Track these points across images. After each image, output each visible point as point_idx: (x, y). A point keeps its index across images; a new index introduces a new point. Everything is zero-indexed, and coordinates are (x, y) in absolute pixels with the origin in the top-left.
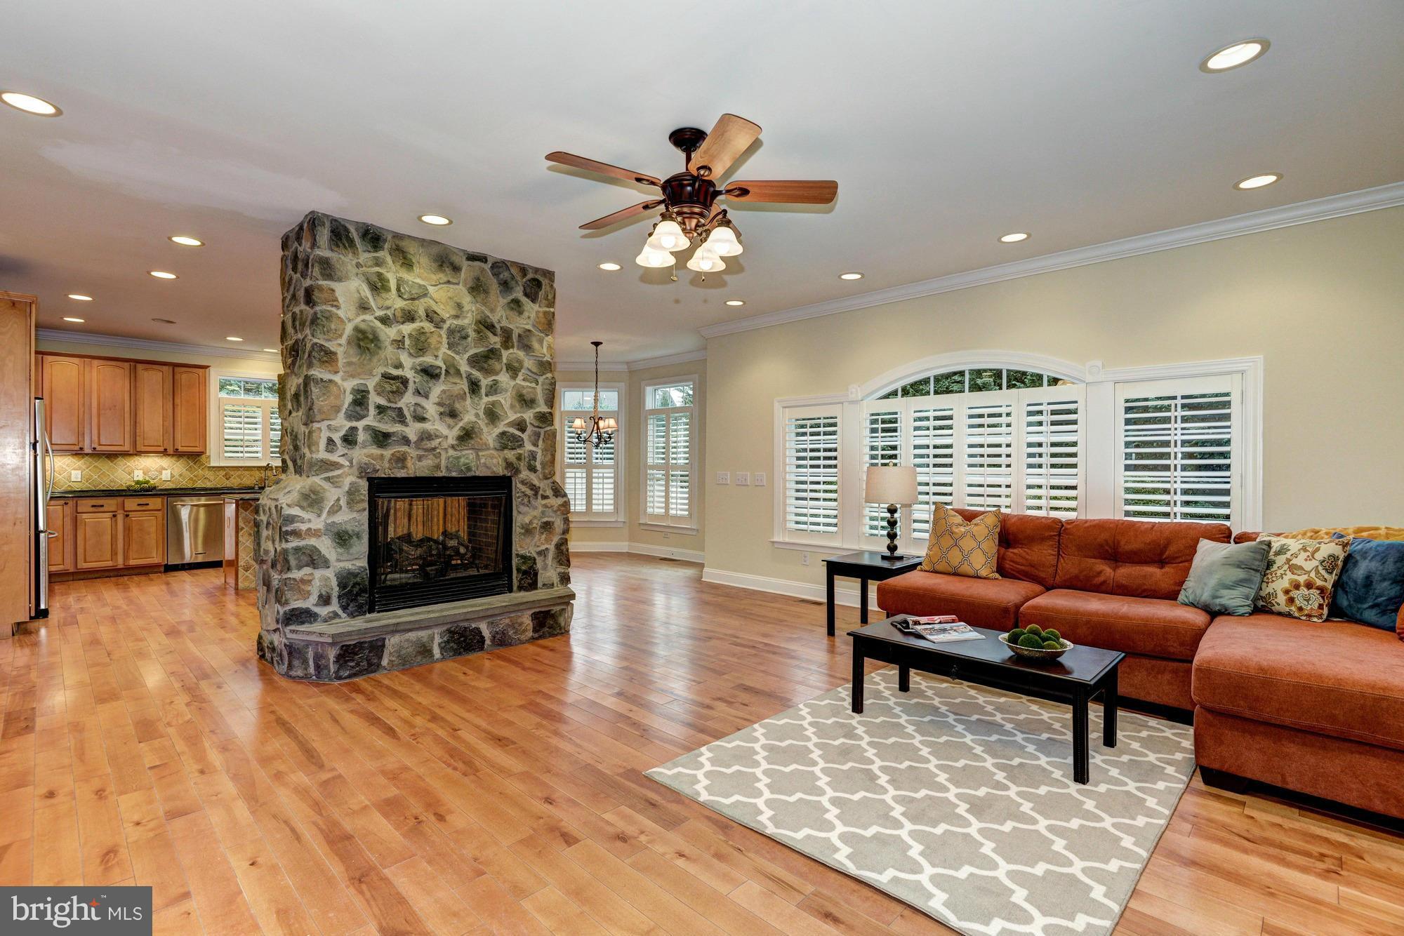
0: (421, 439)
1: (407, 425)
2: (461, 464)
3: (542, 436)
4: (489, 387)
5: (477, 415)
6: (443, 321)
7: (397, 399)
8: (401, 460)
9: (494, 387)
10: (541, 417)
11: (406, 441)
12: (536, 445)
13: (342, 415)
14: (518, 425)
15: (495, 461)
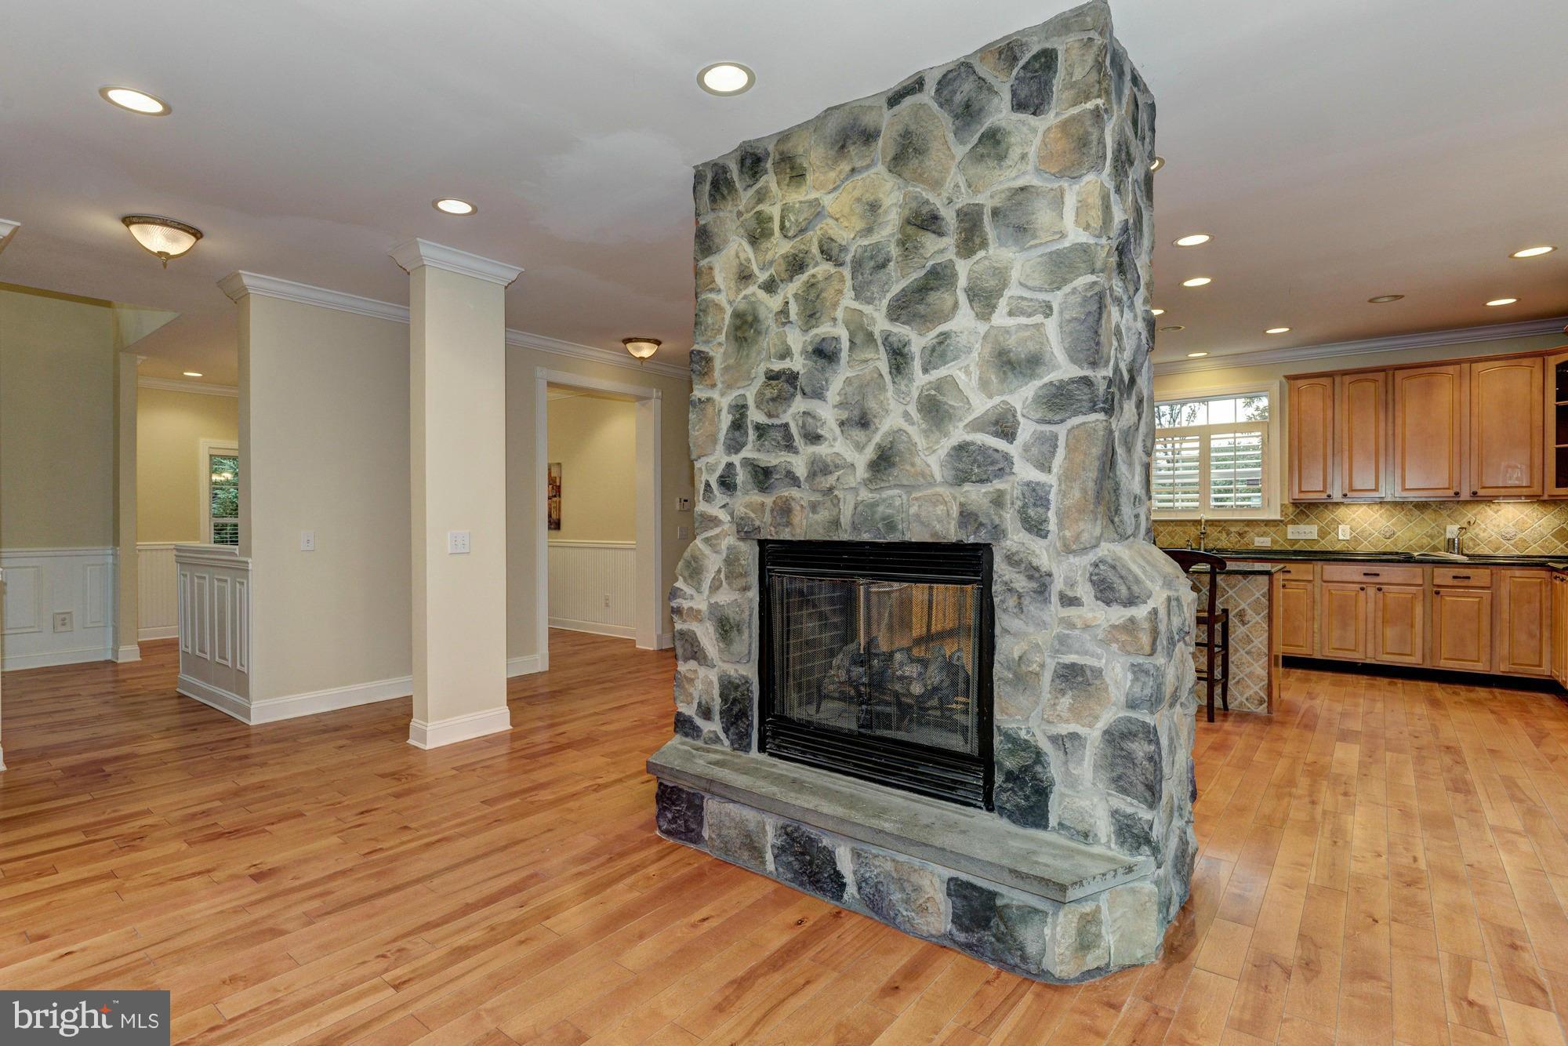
0: (812, 475)
1: (796, 452)
2: (878, 516)
3: (1062, 443)
4: (928, 352)
5: (906, 415)
6: (843, 249)
7: (780, 410)
8: (784, 510)
9: (939, 349)
10: (1055, 396)
11: (792, 479)
12: (1044, 466)
13: (720, 447)
14: (996, 423)
15: (940, 510)
